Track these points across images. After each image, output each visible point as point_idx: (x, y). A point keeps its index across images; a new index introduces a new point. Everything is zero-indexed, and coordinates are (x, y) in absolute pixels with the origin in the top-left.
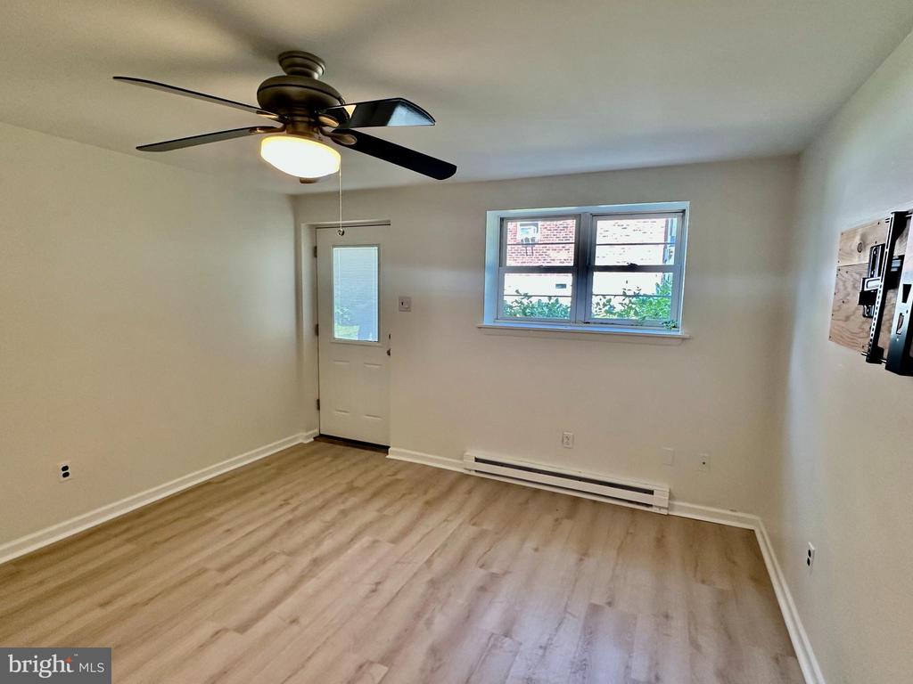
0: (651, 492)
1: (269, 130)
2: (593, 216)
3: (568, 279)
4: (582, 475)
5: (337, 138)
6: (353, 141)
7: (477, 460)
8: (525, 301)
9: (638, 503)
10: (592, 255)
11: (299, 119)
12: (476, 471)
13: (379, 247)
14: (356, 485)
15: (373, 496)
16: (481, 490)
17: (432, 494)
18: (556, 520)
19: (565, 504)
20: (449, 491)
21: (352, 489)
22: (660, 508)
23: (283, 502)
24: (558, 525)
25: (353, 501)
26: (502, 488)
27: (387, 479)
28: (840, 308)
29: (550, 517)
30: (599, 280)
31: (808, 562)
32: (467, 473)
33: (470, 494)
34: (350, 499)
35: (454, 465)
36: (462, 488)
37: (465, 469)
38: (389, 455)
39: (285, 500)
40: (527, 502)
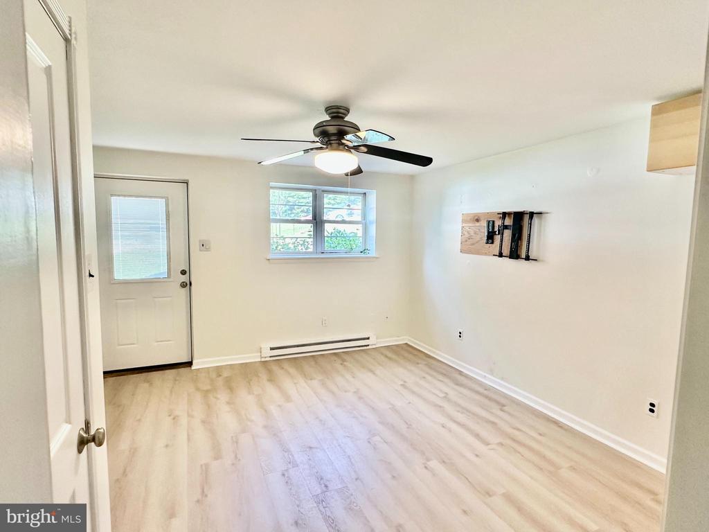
0: (368, 338)
1: (319, 148)
2: (323, 191)
3: (310, 227)
4: (331, 340)
5: (356, 148)
6: (365, 150)
7: (272, 349)
8: (281, 241)
9: (362, 346)
10: (321, 214)
11: (333, 142)
12: (270, 357)
13: (167, 199)
14: (205, 388)
15: (231, 389)
16: (286, 365)
17: (264, 376)
18: (342, 364)
19: (334, 358)
20: (270, 372)
21: (207, 391)
22: (372, 345)
23: (172, 417)
24: (345, 366)
25: (223, 396)
26: (294, 361)
27: (220, 379)
28: (466, 241)
29: (337, 365)
30: (328, 228)
31: (460, 336)
32: (263, 360)
33: (283, 368)
34: (219, 396)
35: (253, 358)
36: (275, 368)
37: (261, 358)
38: (194, 367)
39: (170, 416)
40: (316, 363)
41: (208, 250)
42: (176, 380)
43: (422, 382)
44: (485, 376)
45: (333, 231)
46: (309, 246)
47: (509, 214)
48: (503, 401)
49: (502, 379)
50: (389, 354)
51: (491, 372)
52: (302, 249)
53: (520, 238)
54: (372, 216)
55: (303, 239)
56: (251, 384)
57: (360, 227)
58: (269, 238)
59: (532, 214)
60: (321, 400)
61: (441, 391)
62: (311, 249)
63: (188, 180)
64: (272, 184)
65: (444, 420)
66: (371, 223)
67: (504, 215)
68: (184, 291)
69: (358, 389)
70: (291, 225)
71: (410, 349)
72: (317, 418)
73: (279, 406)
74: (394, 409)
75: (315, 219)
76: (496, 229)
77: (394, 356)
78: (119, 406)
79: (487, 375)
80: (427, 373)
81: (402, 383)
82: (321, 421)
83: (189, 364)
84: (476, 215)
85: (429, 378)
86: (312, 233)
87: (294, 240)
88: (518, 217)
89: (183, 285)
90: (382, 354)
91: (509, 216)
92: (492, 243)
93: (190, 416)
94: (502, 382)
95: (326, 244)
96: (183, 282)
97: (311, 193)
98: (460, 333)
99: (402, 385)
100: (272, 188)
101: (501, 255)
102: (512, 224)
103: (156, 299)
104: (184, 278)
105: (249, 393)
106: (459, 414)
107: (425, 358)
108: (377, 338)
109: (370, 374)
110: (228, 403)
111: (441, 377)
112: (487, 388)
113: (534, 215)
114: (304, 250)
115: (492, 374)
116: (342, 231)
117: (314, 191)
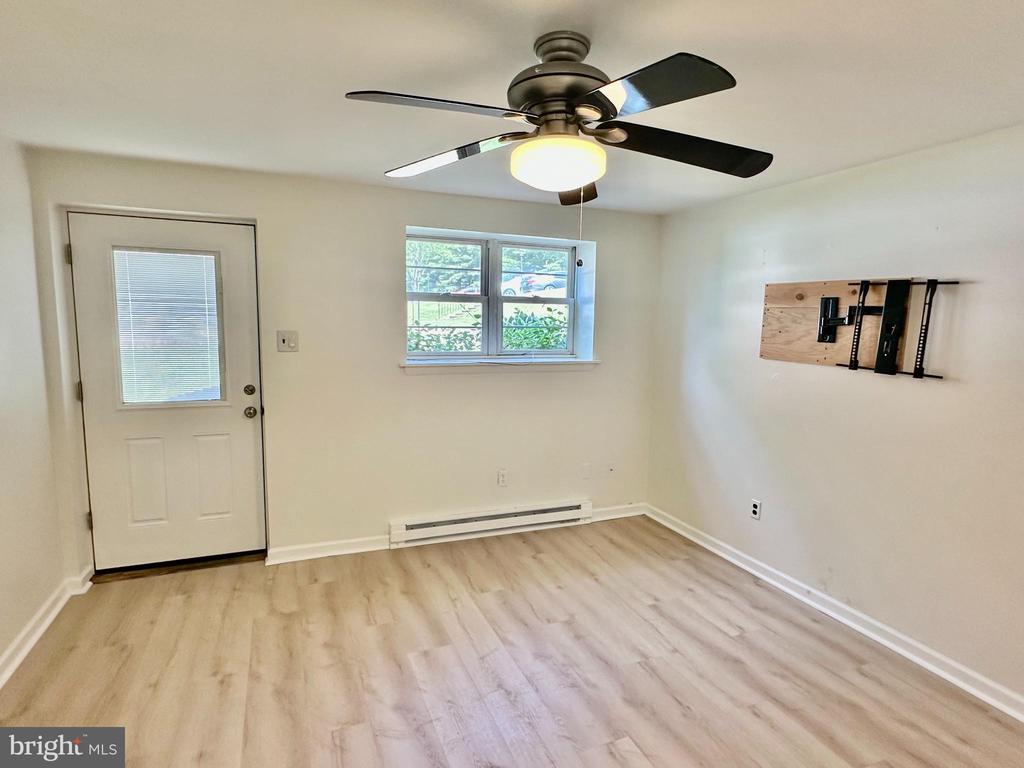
0: (578, 507)
1: (520, 135)
2: (501, 242)
4: (513, 511)
5: (601, 134)
6: (620, 135)
7: (409, 528)
8: (424, 334)
9: (568, 521)
10: (497, 285)
11: (554, 116)
12: (407, 542)
13: (217, 254)
14: (286, 610)
15: (333, 610)
16: (435, 559)
17: (395, 584)
18: (534, 558)
19: (519, 544)
20: (406, 572)
21: (289, 616)
22: (585, 519)
23: (219, 677)
24: (541, 562)
25: (318, 628)
26: (448, 549)
27: (316, 587)
28: (774, 336)
29: (526, 558)
30: (509, 310)
31: (755, 512)
32: (394, 547)
33: (429, 566)
34: (311, 628)
35: (376, 543)
36: (414, 563)
37: (391, 543)
38: (270, 561)
39: (215, 674)
40: (490, 554)
41: (294, 349)
42: (235, 589)
43: (688, 601)
44: (809, 592)
45: (514, 316)
46: (474, 341)
47: (877, 284)
48: (855, 649)
49: (849, 602)
50: (616, 537)
51: (824, 586)
52: (461, 348)
53: (901, 332)
54: (588, 288)
55: (463, 330)
56: (373, 600)
57: (564, 309)
58: (404, 327)
59: (932, 285)
60: (504, 641)
61: (729, 622)
62: (477, 347)
63: (255, 220)
64: (410, 229)
65: (755, 698)
66: (586, 301)
67: (865, 286)
68: (251, 425)
69: (572, 616)
70: (434, 305)
71: (654, 528)
72: (500, 686)
73: (426, 654)
74: (646, 662)
75: (486, 294)
76: (844, 313)
77: (627, 543)
78: (123, 648)
79: (813, 591)
80: (697, 581)
81: (653, 602)
82: (509, 693)
83: (262, 554)
84: (796, 286)
85: (699, 590)
86: (480, 320)
87: (447, 332)
88: (899, 290)
89: (250, 413)
90: (605, 537)
91: (874, 290)
92: (833, 340)
93: (254, 676)
94: (848, 608)
95: (505, 339)
96: (250, 408)
97: (479, 247)
98: (755, 506)
99: (650, 606)
100: (410, 236)
101: (854, 365)
102: (883, 304)
103: (199, 439)
104: (252, 401)
105: (369, 622)
106: (778, 680)
107: (684, 547)
108: (594, 507)
109: (588, 580)
110: (326, 645)
111: (723, 591)
112: (818, 618)
113: (939, 286)
114: (465, 350)
115: (825, 591)
116: (529, 315)
117: (485, 244)
